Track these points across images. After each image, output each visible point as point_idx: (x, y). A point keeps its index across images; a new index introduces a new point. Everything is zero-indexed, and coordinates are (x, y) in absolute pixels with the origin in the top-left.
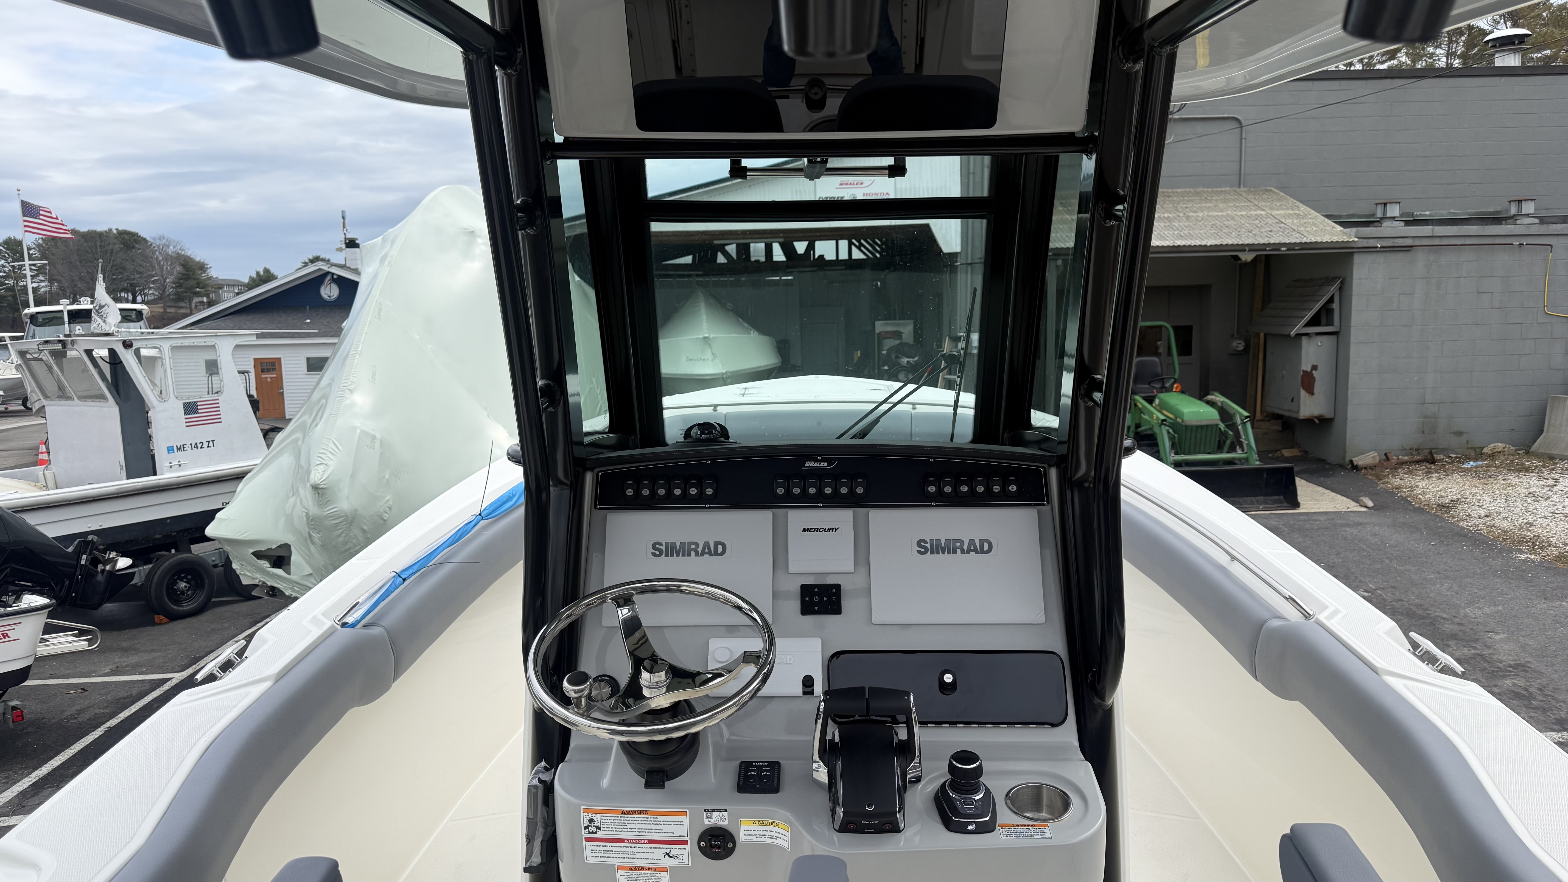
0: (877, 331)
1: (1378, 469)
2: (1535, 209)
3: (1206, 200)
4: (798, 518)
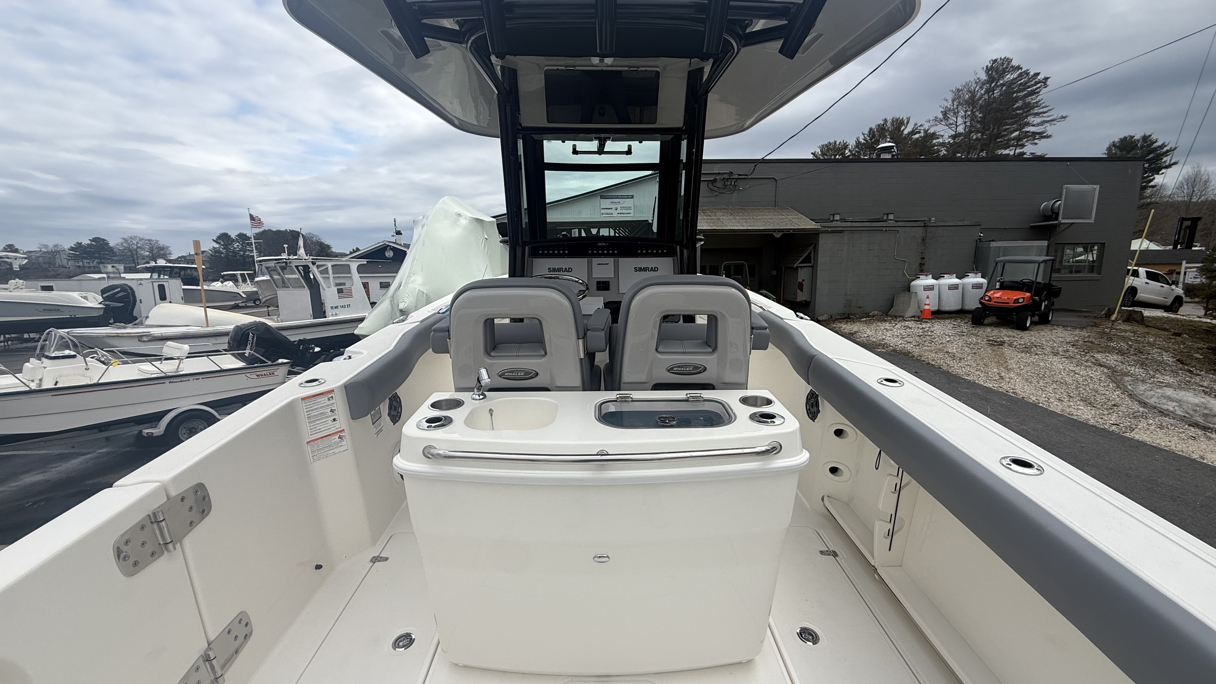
1: (827, 321)
2: (894, 218)
3: (762, 212)
4: (596, 261)
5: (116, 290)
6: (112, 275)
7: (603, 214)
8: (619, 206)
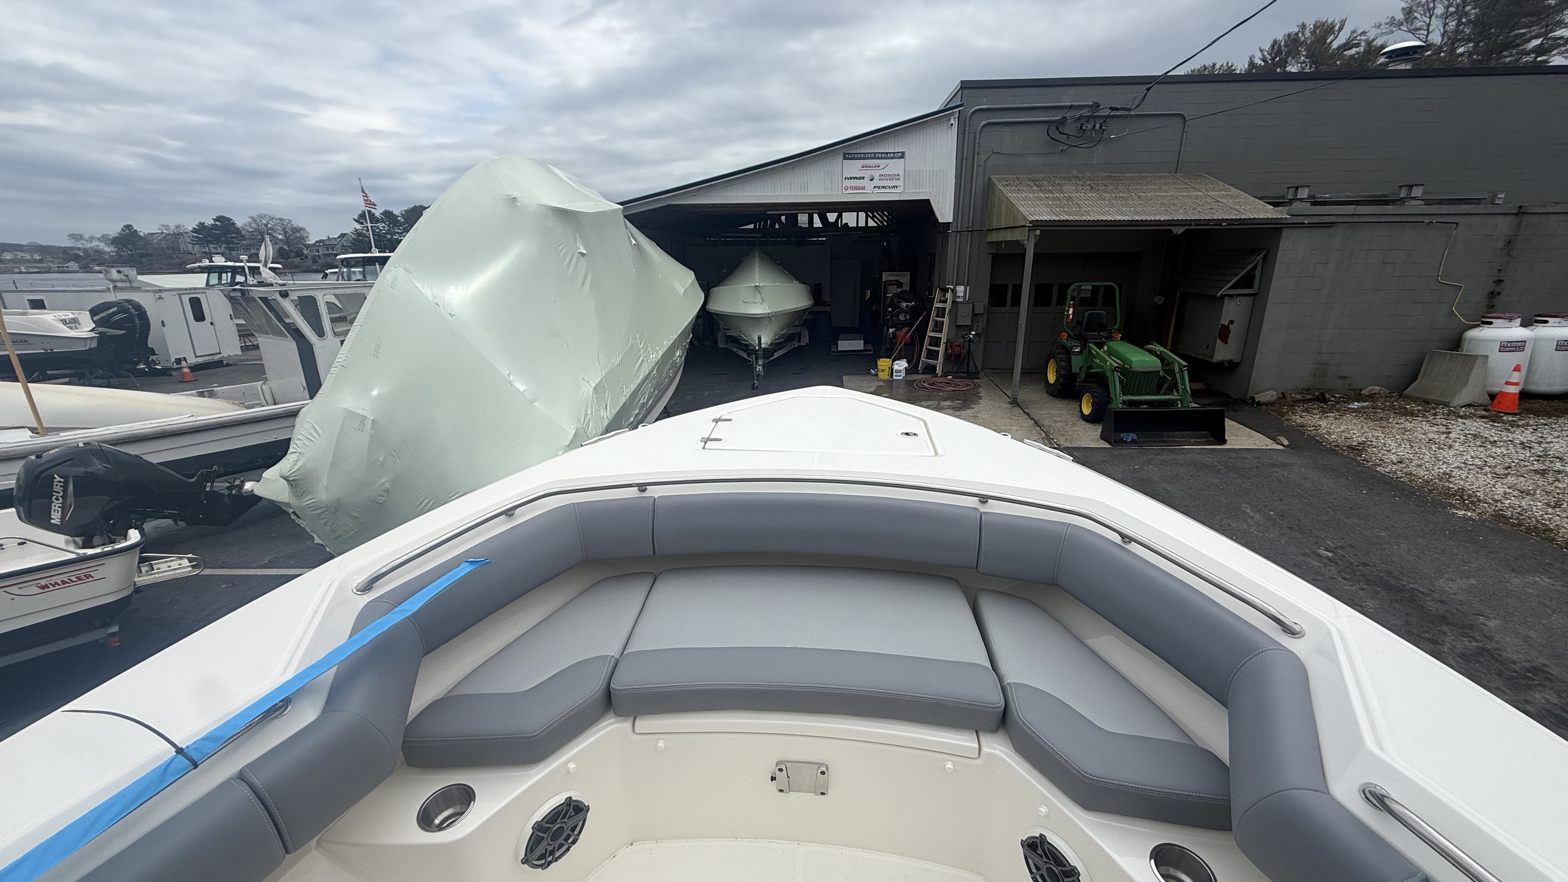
0: (884, 280)
1: (1277, 406)
2: (1422, 193)
3: (1152, 184)
5: (111, 311)
6: (119, 285)
7: (846, 188)
8: (876, 174)
